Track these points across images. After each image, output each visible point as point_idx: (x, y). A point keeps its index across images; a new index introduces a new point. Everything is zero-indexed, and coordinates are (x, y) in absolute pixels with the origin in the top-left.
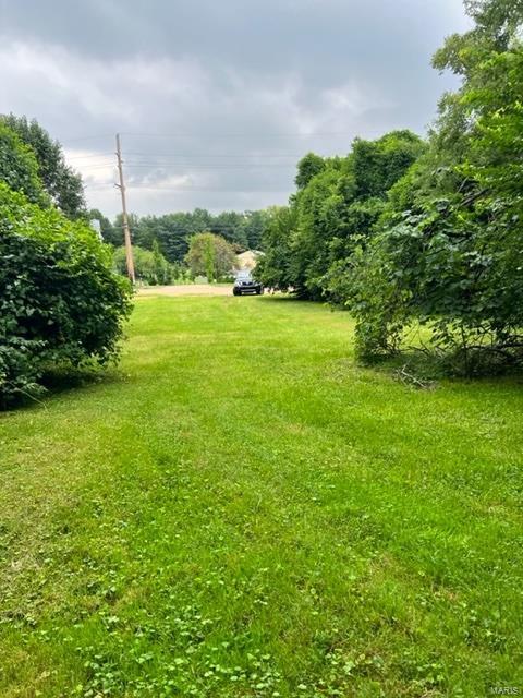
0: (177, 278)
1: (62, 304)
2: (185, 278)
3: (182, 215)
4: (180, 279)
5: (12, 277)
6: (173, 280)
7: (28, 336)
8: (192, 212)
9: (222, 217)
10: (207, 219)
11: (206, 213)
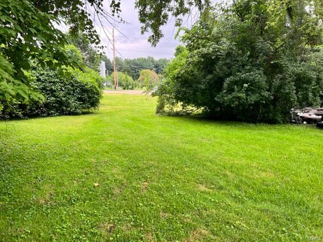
0: (135, 87)
1: (86, 95)
2: (139, 87)
3: (142, 59)
4: (137, 87)
5: (76, 89)
6: (134, 88)
7: (79, 101)
8: (146, 58)
9: (160, 61)
10: (153, 61)
11: (153, 58)
